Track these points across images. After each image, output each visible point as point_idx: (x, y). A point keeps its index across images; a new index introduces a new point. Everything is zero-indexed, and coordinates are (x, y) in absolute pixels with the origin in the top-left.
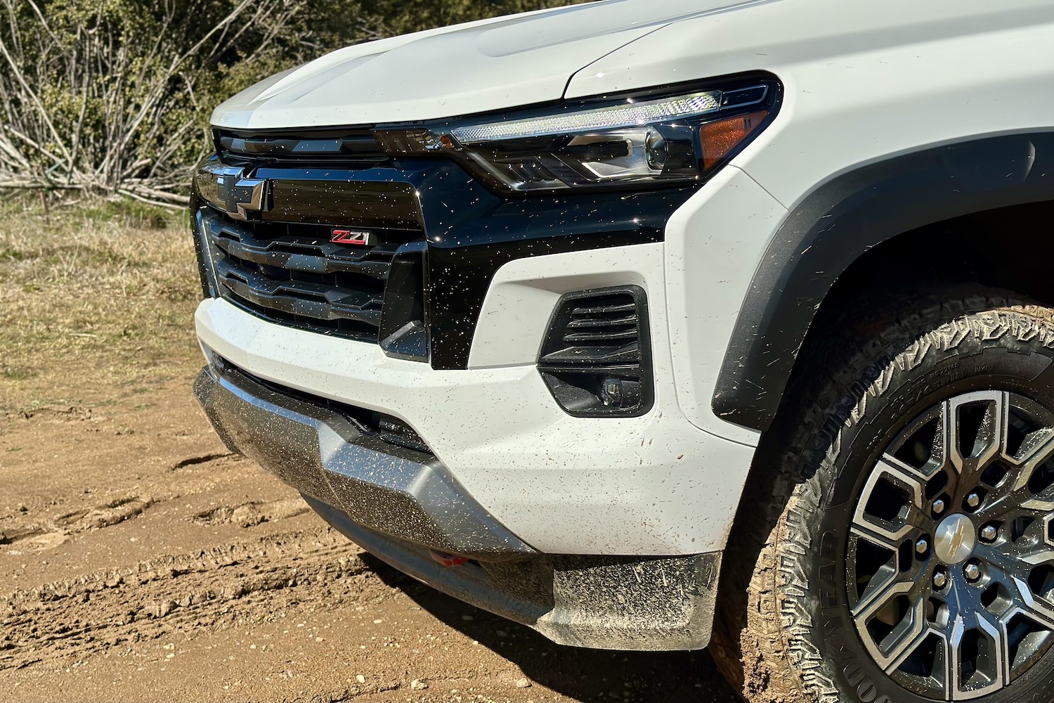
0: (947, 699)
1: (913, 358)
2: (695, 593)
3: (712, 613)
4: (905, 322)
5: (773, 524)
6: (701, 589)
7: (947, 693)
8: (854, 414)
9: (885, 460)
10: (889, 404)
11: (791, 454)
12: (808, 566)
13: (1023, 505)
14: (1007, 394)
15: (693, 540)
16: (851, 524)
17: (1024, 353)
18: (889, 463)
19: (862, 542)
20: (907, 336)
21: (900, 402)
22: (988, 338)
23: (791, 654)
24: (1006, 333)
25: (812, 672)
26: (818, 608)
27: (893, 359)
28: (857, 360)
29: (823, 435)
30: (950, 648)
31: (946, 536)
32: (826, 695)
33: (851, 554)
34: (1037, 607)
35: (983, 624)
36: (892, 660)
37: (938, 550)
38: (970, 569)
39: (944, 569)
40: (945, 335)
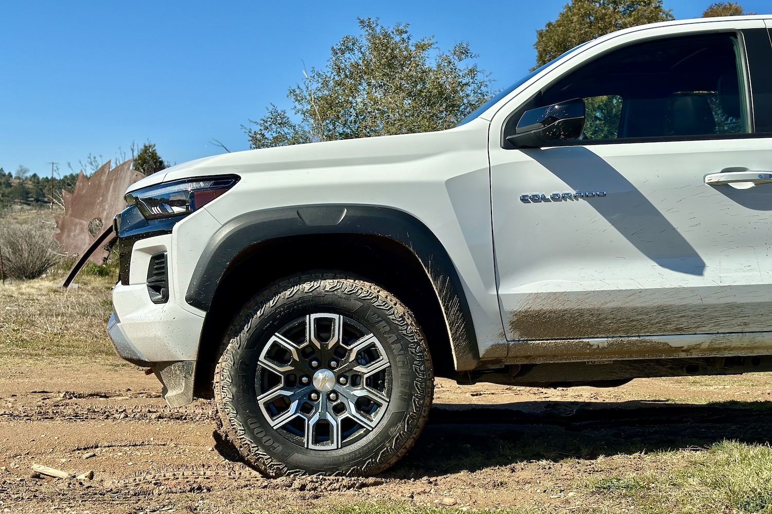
0: (306, 446)
1: (289, 293)
2: (185, 377)
3: (192, 386)
4: (291, 280)
5: (222, 354)
6: (187, 376)
7: (306, 444)
8: (258, 313)
9: (276, 336)
10: (276, 311)
11: (232, 327)
12: (232, 373)
13: (355, 369)
14: (342, 317)
15: (183, 354)
16: (258, 360)
17: (346, 299)
18: (278, 337)
19: (263, 369)
20: (290, 285)
21: (281, 311)
22: (328, 290)
23: (225, 410)
24: (338, 289)
25: (233, 418)
26: (236, 391)
27: (280, 293)
28: (266, 293)
29: (245, 320)
30: (308, 425)
31: (319, 378)
32: (240, 430)
33: (258, 373)
34: (358, 416)
35: (329, 418)
36: (276, 423)
37: (315, 383)
38: (332, 395)
39: (317, 392)
40: (307, 286)
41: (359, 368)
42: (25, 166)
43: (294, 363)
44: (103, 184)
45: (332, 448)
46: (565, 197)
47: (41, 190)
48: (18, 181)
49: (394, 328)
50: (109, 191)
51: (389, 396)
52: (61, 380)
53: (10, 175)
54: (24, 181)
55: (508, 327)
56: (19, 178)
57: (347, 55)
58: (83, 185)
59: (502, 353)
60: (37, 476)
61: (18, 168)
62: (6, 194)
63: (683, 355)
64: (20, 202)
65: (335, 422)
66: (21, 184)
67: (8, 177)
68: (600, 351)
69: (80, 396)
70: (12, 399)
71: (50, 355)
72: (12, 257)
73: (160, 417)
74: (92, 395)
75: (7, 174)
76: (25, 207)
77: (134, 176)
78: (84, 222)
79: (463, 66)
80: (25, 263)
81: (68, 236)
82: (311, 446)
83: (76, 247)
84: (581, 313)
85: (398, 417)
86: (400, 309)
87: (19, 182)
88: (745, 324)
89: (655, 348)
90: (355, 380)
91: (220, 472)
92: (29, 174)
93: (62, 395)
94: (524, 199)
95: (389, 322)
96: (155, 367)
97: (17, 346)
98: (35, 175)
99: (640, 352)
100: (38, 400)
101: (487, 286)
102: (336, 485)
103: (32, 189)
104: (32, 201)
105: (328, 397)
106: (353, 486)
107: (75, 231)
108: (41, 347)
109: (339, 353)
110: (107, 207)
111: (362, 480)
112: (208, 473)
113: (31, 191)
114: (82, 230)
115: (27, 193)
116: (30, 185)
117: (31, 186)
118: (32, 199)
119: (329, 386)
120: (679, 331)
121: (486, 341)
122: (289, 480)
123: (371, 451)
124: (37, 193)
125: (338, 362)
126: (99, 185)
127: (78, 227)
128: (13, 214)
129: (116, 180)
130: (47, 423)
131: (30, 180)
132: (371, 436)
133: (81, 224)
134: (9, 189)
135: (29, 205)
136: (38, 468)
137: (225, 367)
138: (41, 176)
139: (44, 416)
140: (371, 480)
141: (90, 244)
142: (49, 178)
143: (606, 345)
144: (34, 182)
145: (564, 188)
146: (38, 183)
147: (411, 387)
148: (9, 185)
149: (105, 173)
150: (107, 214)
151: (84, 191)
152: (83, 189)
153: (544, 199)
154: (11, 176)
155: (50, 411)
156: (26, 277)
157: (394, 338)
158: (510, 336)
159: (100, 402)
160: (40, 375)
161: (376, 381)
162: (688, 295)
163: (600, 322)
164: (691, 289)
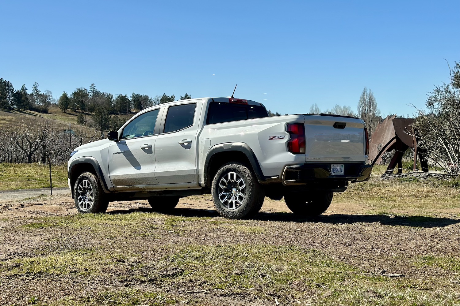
36: (80, 203)
37: (87, 195)
43: (82, 191)
46: (119, 153)
50: (386, 130)
51: (93, 198)
55: (112, 183)
58: (378, 128)
59: (113, 189)
65: (87, 203)
86: (94, 179)
88: (150, 183)
94: (113, 154)
95: (92, 182)
99: (136, 189)
101: (107, 174)
107: (373, 150)
120: (140, 184)
121: (109, 186)
126: (383, 127)
127: (374, 148)
133: (375, 146)
141: (377, 155)
143: (128, 187)
151: (378, 131)
153: (117, 153)
158: (113, 185)
162: (138, 175)
163: (126, 182)
164: (138, 174)
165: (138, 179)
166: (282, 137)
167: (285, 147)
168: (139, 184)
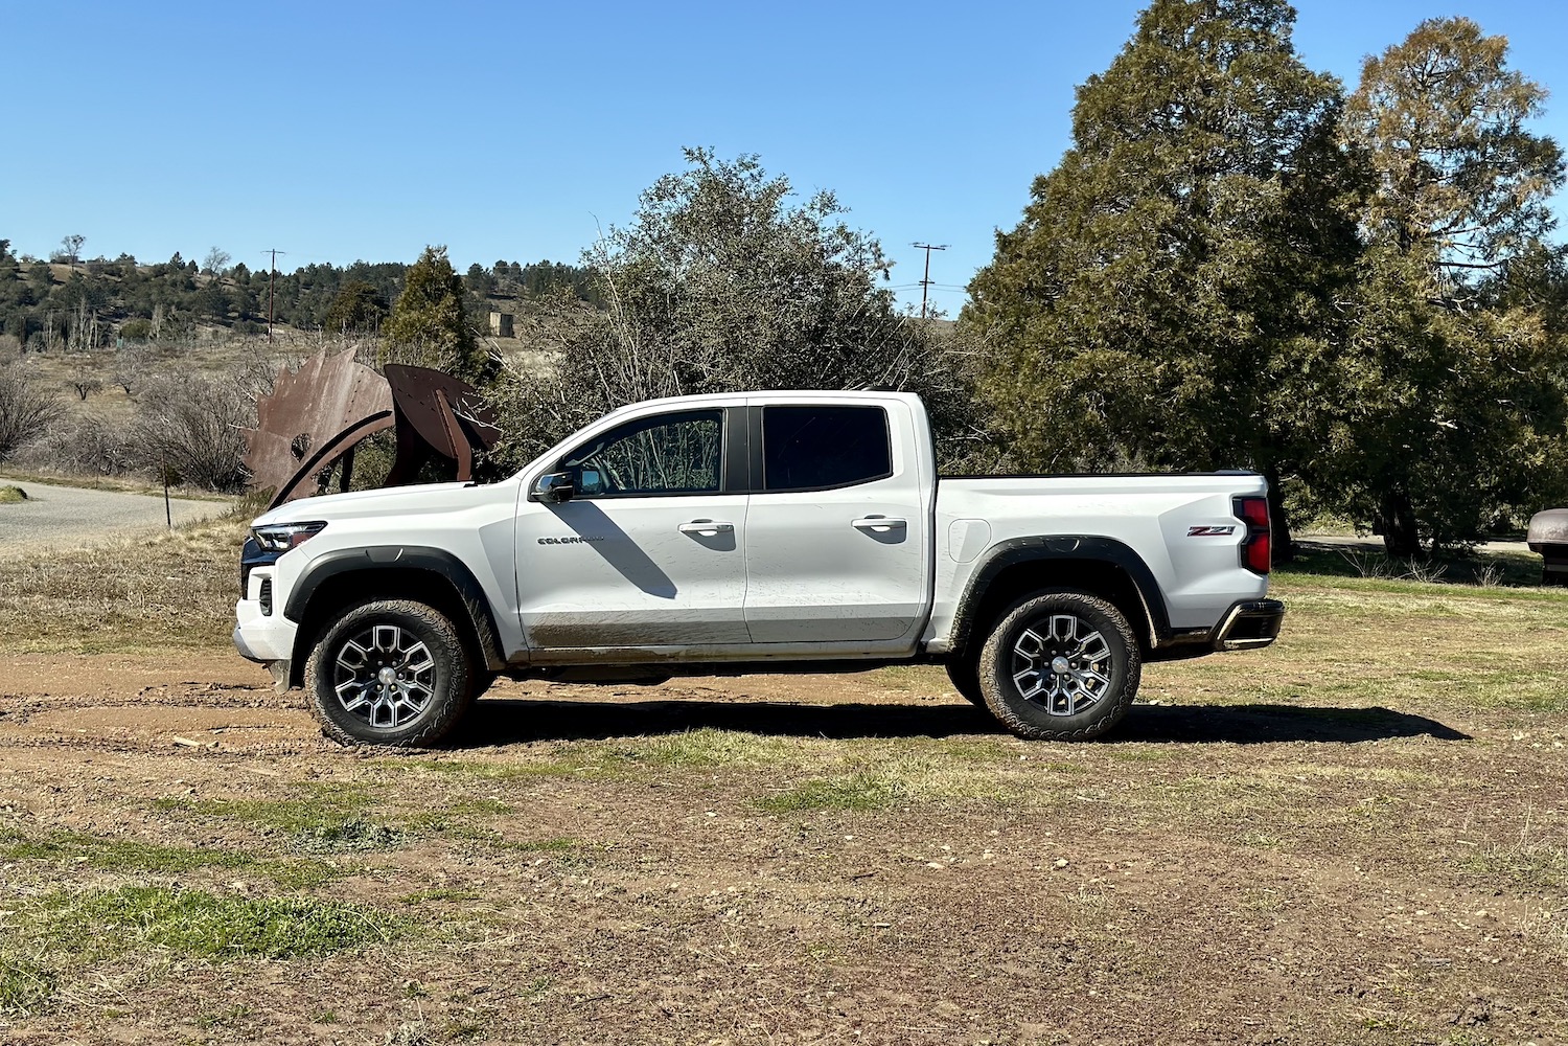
0: (370, 725)
1: (360, 611)
3: (290, 679)
4: (363, 600)
5: (310, 655)
6: (285, 671)
7: (371, 723)
8: (337, 625)
9: (350, 642)
10: (350, 624)
12: (318, 669)
13: (409, 667)
14: (399, 629)
15: (283, 655)
16: (337, 660)
17: (403, 615)
18: (352, 643)
19: (340, 667)
20: (361, 604)
21: (354, 624)
22: (389, 608)
23: (312, 696)
25: (318, 703)
26: (320, 683)
27: (354, 611)
29: (327, 630)
30: (373, 709)
31: (383, 674)
33: (336, 670)
34: (410, 703)
35: (389, 704)
36: (350, 706)
37: (380, 678)
38: (393, 687)
39: (382, 685)
40: (374, 605)
41: (412, 667)
42: (223, 249)
43: (364, 663)
44: (314, 383)
45: (390, 727)
46: (572, 540)
47: (253, 296)
48: (209, 278)
49: (436, 638)
50: (322, 393)
51: (433, 688)
52: (212, 672)
53: (193, 265)
54: (219, 279)
55: (528, 638)
56: (209, 272)
57: (666, 202)
58: (285, 384)
59: (525, 658)
60: (177, 745)
61: (209, 253)
62: (185, 304)
63: (671, 661)
64: (211, 320)
65: (394, 706)
66: (213, 285)
67: (190, 271)
68: (600, 656)
69: (226, 687)
70: (163, 689)
71: (207, 645)
72: (190, 447)
73: (290, 707)
74: (237, 687)
75: (187, 264)
76: (223, 330)
77: (359, 373)
78: (286, 440)
79: (829, 223)
80: (214, 456)
81: (263, 460)
82: (375, 725)
83: (272, 475)
84: (584, 628)
85: (440, 704)
86: (442, 624)
87: (211, 281)
88: (712, 638)
89: (645, 655)
90: (410, 676)
91: (312, 744)
92: (230, 265)
93: (209, 686)
94: (540, 542)
95: (433, 633)
96: (268, 663)
97: (174, 634)
98: (241, 267)
99: (636, 658)
100: (186, 690)
101: (511, 607)
102: (389, 752)
103: (235, 294)
104: (234, 318)
105: (390, 689)
106: (402, 753)
107: (272, 453)
108: (199, 635)
109: (398, 655)
110: (318, 418)
111: (410, 750)
112: (303, 745)
113: (234, 298)
114: (282, 451)
115: (227, 302)
116: (231, 287)
117: (232, 289)
118: (236, 314)
119: (390, 681)
120: (660, 642)
121: (510, 649)
122: (354, 748)
123: (419, 728)
124: (246, 305)
125: (398, 662)
126: (309, 384)
127: (276, 447)
128: (198, 350)
129: (332, 377)
130: (191, 709)
131: (232, 278)
132: (419, 718)
133: (281, 441)
134: (192, 294)
135: (229, 325)
136: (177, 739)
137: (312, 664)
138: (253, 268)
139: (190, 703)
140: (418, 750)
141: (292, 472)
142: (269, 272)
143: (605, 652)
144: (239, 282)
145: (572, 534)
146: (247, 284)
147: (449, 682)
148: (191, 286)
149: (317, 367)
150: (319, 429)
151: (287, 393)
152: (285, 389)
153: (556, 541)
154: (196, 269)
155: (196, 699)
156: (215, 482)
157: (437, 644)
158: (530, 644)
159: (243, 693)
160: (193, 667)
161: (425, 677)
162: (665, 615)
163: (599, 635)
164: (667, 611)
165: (658, 628)
166: (1225, 531)
167: (1235, 554)
168: (662, 641)
